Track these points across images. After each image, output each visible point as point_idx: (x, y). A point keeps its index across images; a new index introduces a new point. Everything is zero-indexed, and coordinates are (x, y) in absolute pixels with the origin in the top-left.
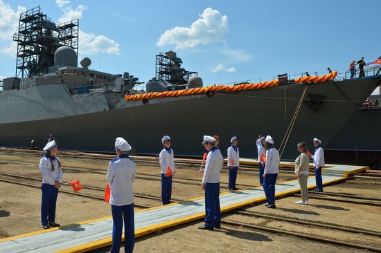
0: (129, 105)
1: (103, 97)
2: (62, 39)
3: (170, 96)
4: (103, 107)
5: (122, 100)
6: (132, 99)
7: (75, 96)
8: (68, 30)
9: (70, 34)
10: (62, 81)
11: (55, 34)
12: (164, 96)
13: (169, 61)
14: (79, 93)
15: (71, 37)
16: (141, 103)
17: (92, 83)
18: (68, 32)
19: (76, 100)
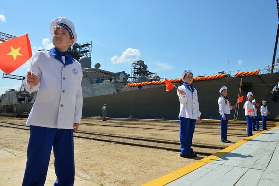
0: (129, 90)
1: (112, 85)
2: (82, 53)
3: (156, 84)
4: (112, 91)
5: (125, 87)
6: (131, 86)
7: (95, 85)
8: (85, 47)
9: (86, 50)
10: (87, 76)
11: (78, 49)
12: (152, 84)
13: (139, 66)
14: (97, 83)
15: (87, 51)
16: (137, 88)
17: (104, 77)
18: (85, 48)
19: (95, 87)
